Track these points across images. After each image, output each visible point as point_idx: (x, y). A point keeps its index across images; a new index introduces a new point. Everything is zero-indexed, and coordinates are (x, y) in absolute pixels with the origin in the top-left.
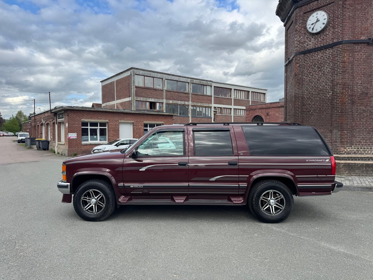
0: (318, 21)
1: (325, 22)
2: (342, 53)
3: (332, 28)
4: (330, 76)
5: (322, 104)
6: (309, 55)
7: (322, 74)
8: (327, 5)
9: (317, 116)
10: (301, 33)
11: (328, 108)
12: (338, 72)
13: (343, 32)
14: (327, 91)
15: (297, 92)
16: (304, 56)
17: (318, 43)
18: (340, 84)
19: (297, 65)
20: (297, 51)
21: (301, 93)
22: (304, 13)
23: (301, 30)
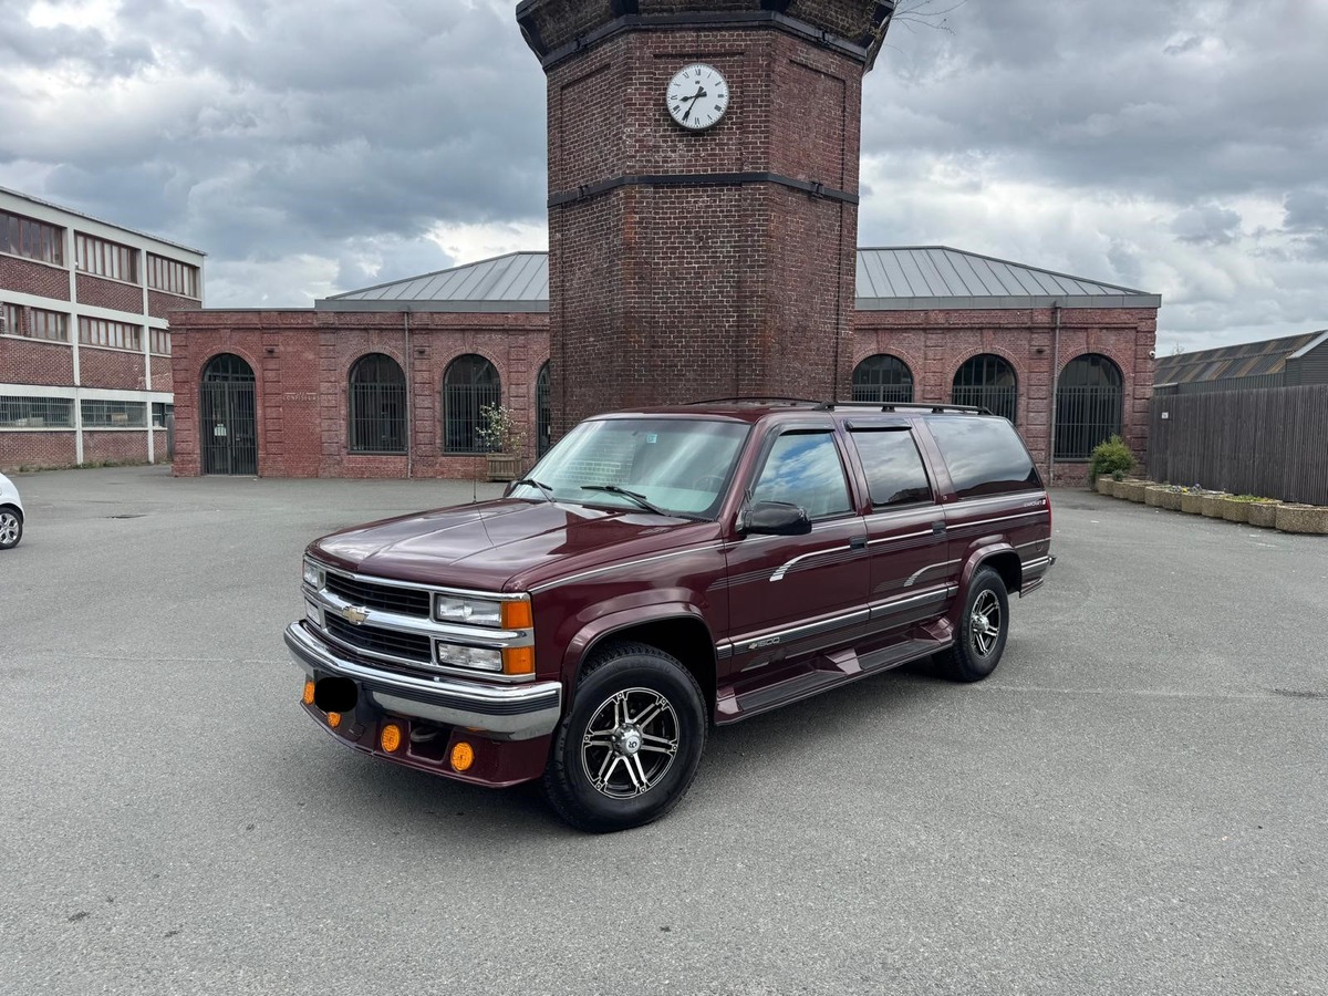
0: (701, 94)
1: (723, 103)
2: (767, 210)
3: (737, 129)
4: (731, 267)
5: (709, 346)
6: (672, 192)
7: (708, 257)
8: (725, 55)
9: (696, 380)
10: (644, 115)
11: (727, 361)
12: (754, 261)
13: (768, 148)
14: (722, 312)
15: (635, 303)
16: (655, 193)
17: (696, 160)
18: (761, 297)
19: (632, 218)
20: (633, 171)
21: (646, 307)
22: (656, 56)
23: (644, 105)
